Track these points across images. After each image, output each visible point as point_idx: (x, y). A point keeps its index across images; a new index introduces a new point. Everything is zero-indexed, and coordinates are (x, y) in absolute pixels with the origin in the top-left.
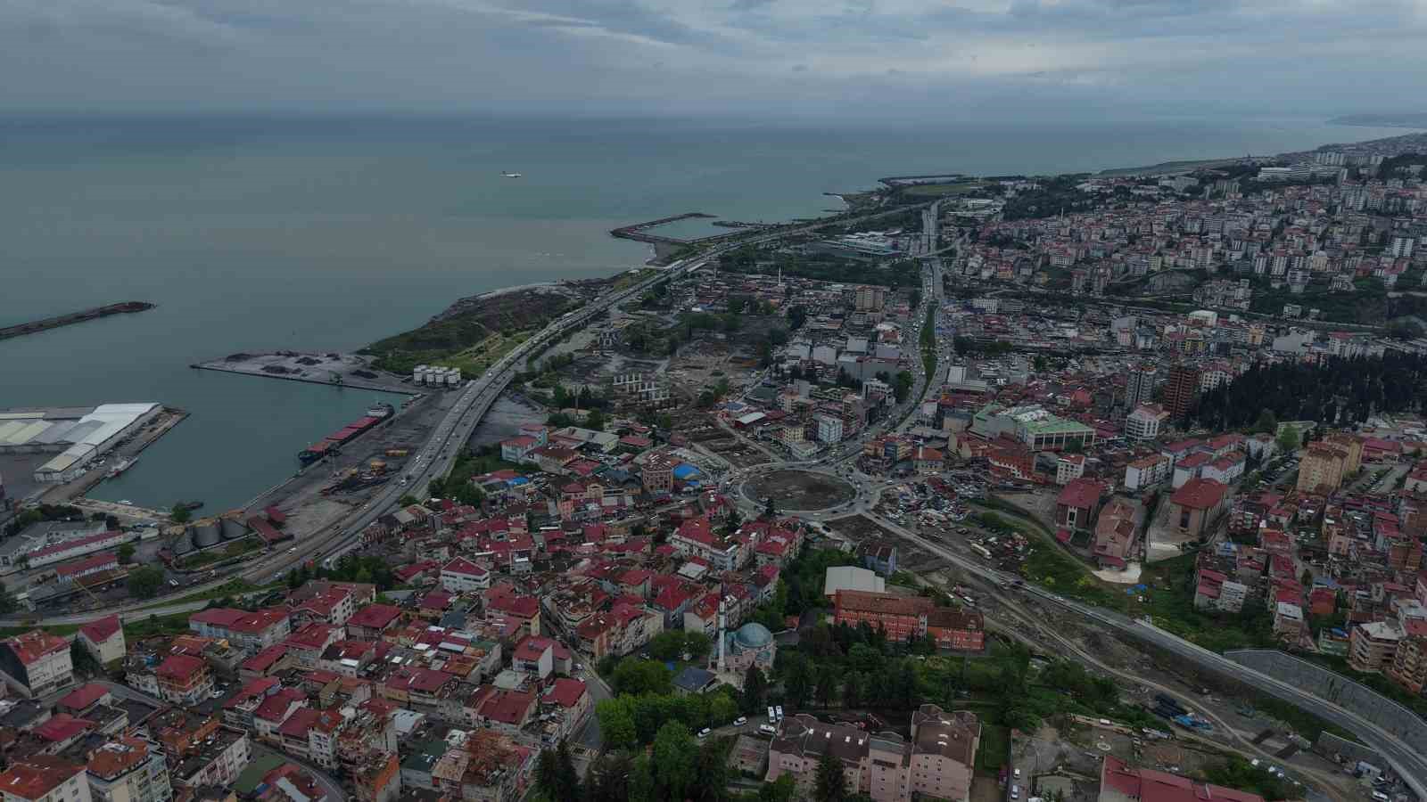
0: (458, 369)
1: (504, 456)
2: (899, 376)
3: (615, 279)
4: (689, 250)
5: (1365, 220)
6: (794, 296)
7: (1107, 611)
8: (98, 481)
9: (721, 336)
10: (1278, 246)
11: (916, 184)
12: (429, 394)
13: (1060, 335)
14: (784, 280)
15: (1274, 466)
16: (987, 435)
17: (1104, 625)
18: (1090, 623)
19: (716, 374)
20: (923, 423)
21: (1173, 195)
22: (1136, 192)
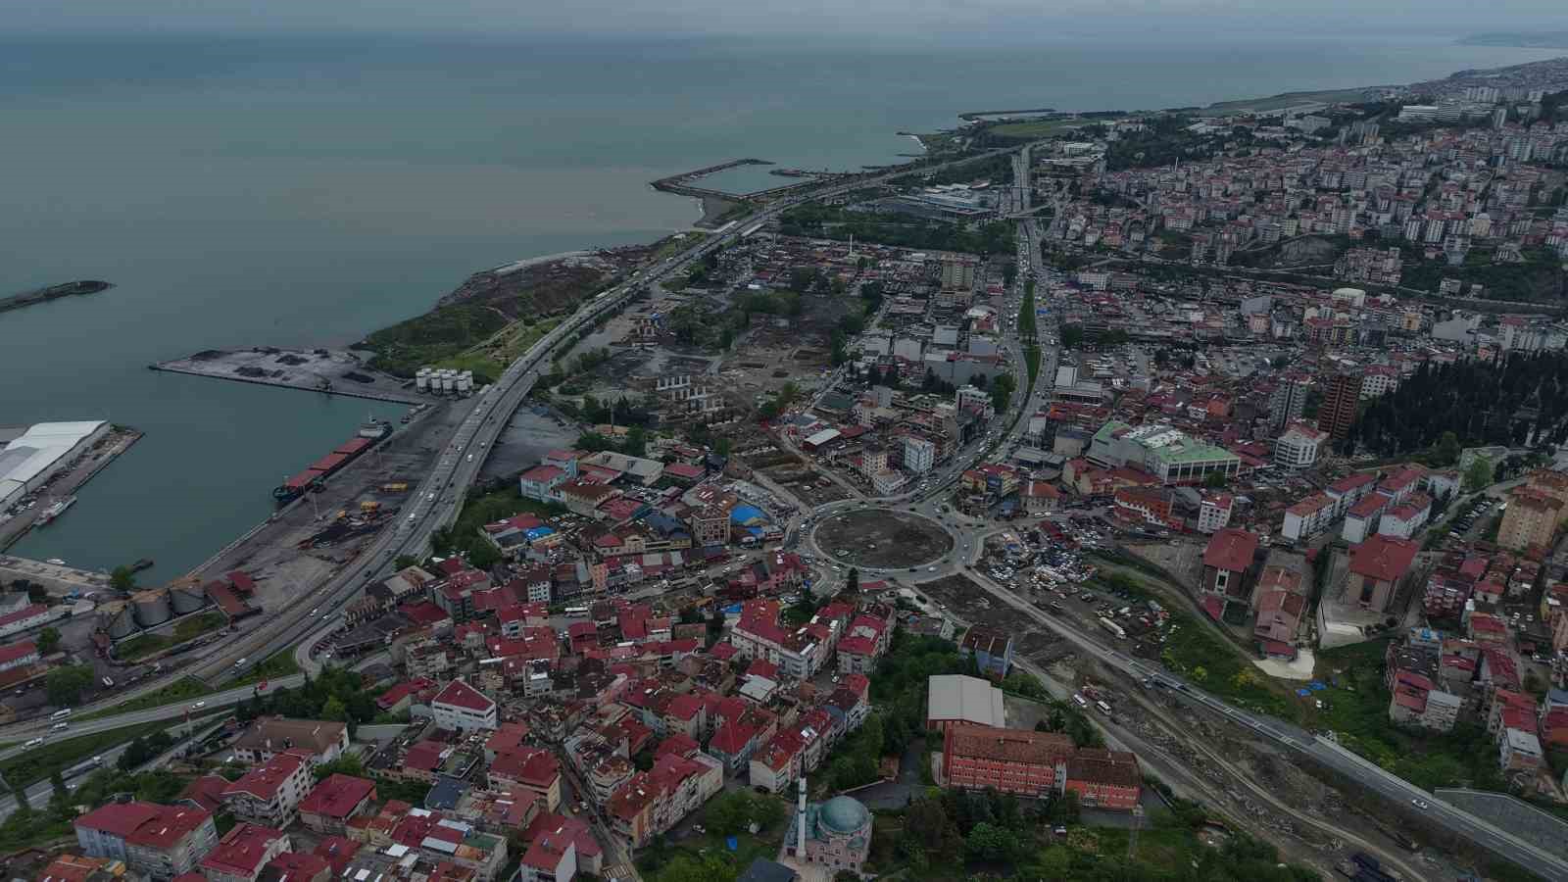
0: (470, 373)
1: (524, 490)
2: (998, 379)
3: (657, 246)
4: (744, 207)
5: (1534, 174)
6: (868, 271)
7: (1280, 722)
8: (26, 530)
9: (783, 323)
10: (1432, 206)
11: (1002, 121)
12: (434, 404)
13: (1182, 319)
14: (855, 247)
15: (1465, 509)
16: (1110, 462)
17: (1275, 743)
18: (1259, 740)
19: (778, 374)
20: (1029, 443)
21: (1302, 138)
22: (1259, 135)
